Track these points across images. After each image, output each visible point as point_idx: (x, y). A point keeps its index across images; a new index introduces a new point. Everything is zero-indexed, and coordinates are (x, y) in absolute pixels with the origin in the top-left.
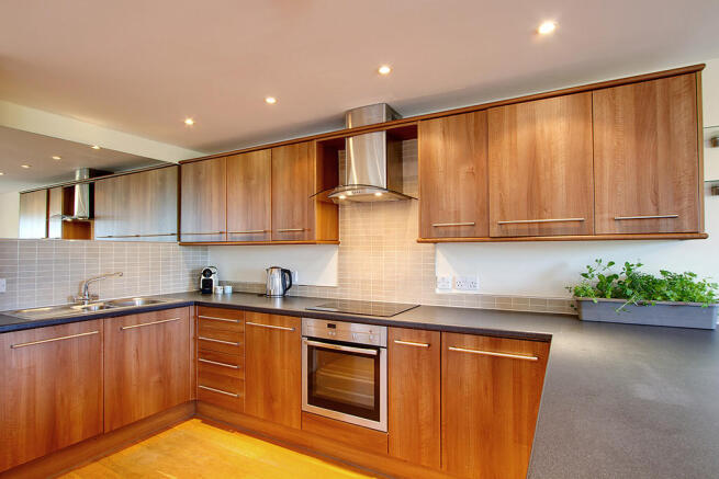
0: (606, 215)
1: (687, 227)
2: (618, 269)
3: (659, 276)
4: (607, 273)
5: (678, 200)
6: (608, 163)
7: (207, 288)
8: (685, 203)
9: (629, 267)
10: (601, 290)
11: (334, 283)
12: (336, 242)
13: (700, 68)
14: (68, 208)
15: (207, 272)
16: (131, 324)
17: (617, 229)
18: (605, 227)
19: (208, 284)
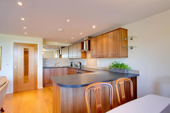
0: (110, 54)
7: (72, 65)
10: (113, 66)
11: (86, 65)
12: (86, 58)
14: (59, 54)
15: (72, 63)
16: (59, 69)
18: (110, 56)
19: (72, 64)
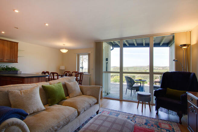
0: (6, 59)
1: (16, 61)
2: (5, 67)
3: (10, 67)
4: (3, 67)
5: (15, 58)
6: (6, 51)
8: (16, 59)
9: (6, 66)
13: (18, 43)
17: (7, 61)
